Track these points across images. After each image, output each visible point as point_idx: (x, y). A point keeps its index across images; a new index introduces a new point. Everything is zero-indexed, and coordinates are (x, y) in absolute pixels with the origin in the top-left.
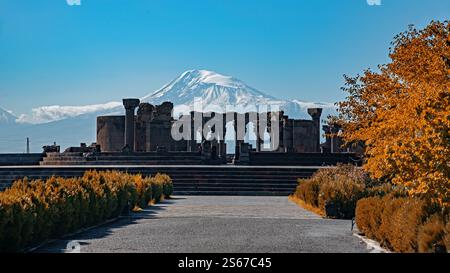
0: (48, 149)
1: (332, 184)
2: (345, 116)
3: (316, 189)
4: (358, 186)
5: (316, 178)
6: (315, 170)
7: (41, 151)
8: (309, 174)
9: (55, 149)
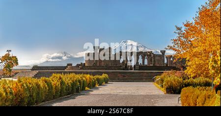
0: (68, 65)
1: (169, 79)
2: (176, 46)
3: (162, 80)
4: (180, 79)
5: (162, 76)
6: (162, 72)
7: (66, 65)
8: (160, 74)
9: (71, 65)
